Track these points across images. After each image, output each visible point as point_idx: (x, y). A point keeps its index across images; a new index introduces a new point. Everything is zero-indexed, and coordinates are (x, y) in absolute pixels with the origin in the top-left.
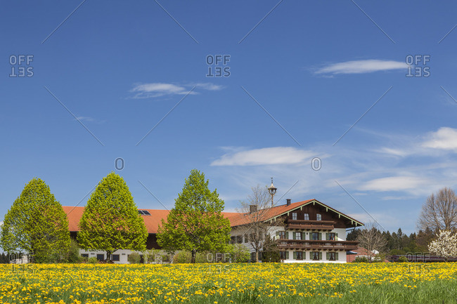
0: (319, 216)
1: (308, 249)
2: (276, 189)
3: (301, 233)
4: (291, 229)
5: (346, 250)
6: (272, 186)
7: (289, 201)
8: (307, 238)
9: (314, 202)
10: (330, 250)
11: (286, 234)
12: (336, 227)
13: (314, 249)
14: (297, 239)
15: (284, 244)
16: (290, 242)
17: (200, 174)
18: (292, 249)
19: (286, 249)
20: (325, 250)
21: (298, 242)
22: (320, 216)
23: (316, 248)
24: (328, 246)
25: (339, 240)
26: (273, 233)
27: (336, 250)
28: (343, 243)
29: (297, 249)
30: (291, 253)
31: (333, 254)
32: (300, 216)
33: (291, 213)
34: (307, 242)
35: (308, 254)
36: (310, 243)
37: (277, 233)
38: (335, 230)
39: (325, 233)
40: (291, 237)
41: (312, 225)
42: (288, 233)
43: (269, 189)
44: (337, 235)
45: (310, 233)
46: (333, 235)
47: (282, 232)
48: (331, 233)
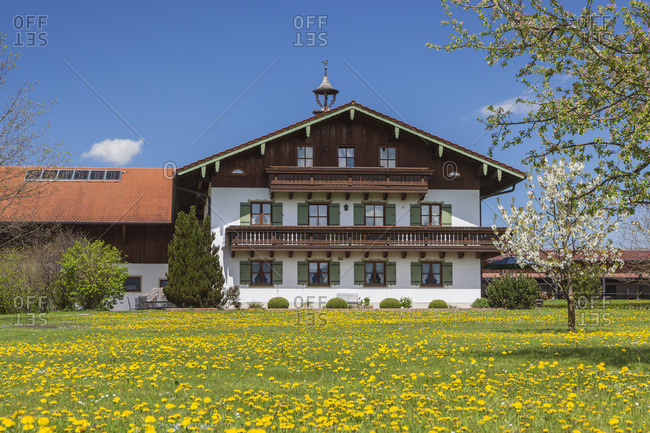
0: (388, 160)
1: (349, 254)
4: (293, 196)
5: (477, 255)
6: (325, 83)
9: (352, 110)
10: (423, 254)
11: (276, 209)
13: (368, 254)
16: (286, 233)
18: (292, 254)
19: (273, 254)
20: (406, 255)
21: (317, 234)
22: (393, 153)
25: (457, 222)
27: (445, 254)
30: (290, 268)
31: (436, 268)
32: (325, 155)
33: (280, 146)
35: (347, 269)
36: (356, 234)
37: (245, 208)
39: (406, 204)
40: (290, 218)
41: (350, 181)
42: (281, 205)
43: (318, 92)
44: (448, 208)
45: (356, 206)
46: (436, 209)
47: (261, 203)
48: (430, 205)
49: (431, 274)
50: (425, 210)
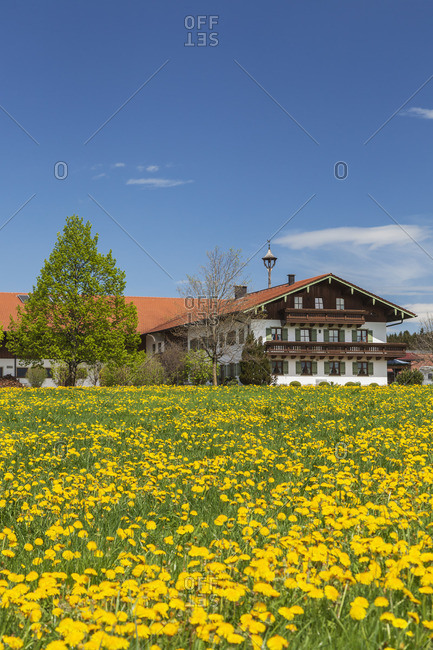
0: (340, 302)
1: (322, 358)
2: (275, 259)
3: (310, 331)
4: (293, 325)
5: (386, 358)
6: (269, 254)
7: (291, 277)
8: (320, 338)
9: (330, 278)
10: (359, 358)
11: (284, 332)
12: (369, 320)
13: (331, 358)
14: (302, 340)
15: (279, 350)
16: (290, 345)
17: (84, 224)
18: (293, 357)
19: (284, 357)
20: (350, 358)
21: (304, 346)
22: (342, 301)
23: (335, 357)
24: (355, 351)
25: (375, 341)
26: (261, 331)
27: (369, 358)
28: (380, 347)
29: (302, 357)
30: (292, 365)
31: (365, 366)
32: (309, 302)
33: (292, 297)
34: (319, 345)
35: (321, 365)
36: (325, 346)
37: (268, 331)
38: (367, 326)
39: (350, 330)
40: (291, 337)
41: (327, 317)
42: (286, 330)
43: (264, 259)
44: (371, 332)
45: (325, 331)
46: (364, 333)
47: (276, 328)
48: (361, 330)
49: (362, 369)
50: (359, 333)
